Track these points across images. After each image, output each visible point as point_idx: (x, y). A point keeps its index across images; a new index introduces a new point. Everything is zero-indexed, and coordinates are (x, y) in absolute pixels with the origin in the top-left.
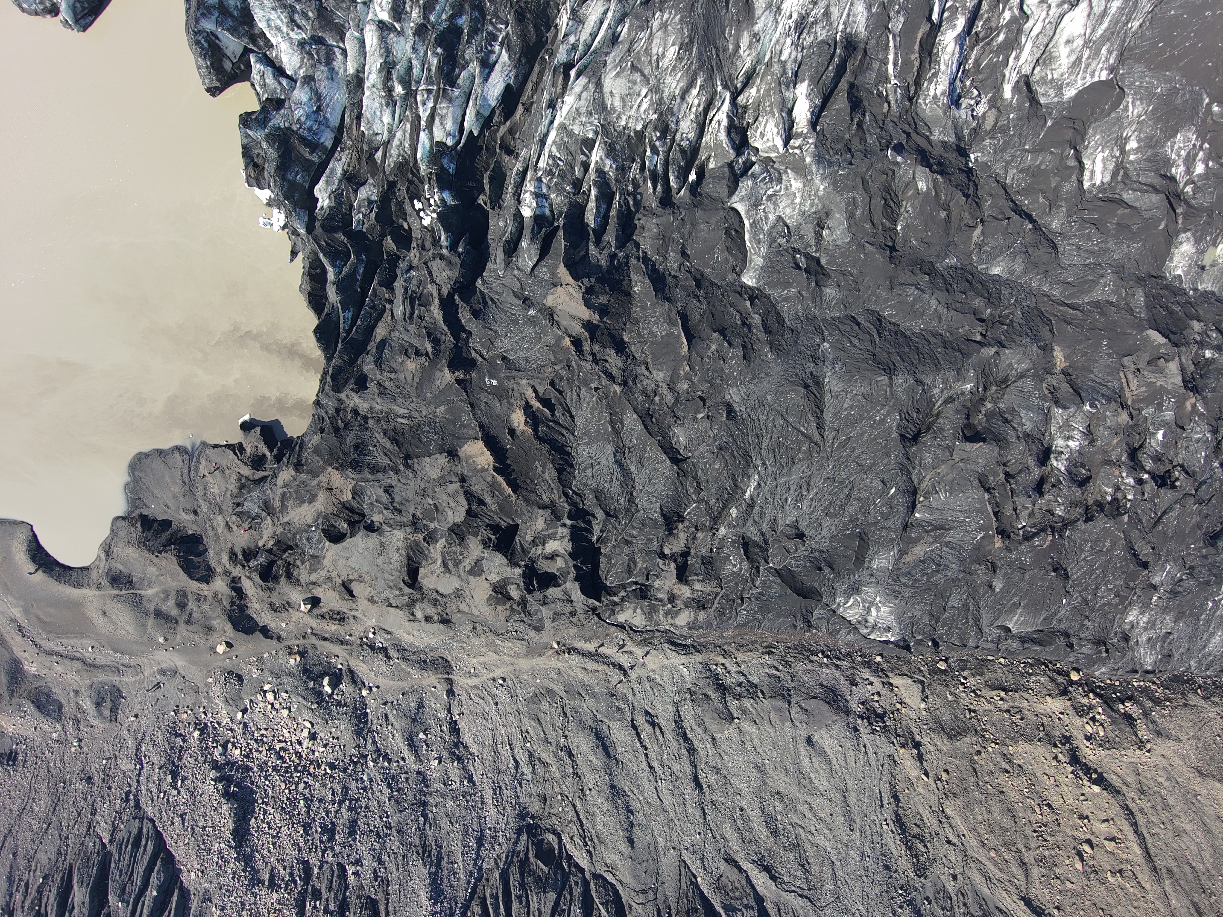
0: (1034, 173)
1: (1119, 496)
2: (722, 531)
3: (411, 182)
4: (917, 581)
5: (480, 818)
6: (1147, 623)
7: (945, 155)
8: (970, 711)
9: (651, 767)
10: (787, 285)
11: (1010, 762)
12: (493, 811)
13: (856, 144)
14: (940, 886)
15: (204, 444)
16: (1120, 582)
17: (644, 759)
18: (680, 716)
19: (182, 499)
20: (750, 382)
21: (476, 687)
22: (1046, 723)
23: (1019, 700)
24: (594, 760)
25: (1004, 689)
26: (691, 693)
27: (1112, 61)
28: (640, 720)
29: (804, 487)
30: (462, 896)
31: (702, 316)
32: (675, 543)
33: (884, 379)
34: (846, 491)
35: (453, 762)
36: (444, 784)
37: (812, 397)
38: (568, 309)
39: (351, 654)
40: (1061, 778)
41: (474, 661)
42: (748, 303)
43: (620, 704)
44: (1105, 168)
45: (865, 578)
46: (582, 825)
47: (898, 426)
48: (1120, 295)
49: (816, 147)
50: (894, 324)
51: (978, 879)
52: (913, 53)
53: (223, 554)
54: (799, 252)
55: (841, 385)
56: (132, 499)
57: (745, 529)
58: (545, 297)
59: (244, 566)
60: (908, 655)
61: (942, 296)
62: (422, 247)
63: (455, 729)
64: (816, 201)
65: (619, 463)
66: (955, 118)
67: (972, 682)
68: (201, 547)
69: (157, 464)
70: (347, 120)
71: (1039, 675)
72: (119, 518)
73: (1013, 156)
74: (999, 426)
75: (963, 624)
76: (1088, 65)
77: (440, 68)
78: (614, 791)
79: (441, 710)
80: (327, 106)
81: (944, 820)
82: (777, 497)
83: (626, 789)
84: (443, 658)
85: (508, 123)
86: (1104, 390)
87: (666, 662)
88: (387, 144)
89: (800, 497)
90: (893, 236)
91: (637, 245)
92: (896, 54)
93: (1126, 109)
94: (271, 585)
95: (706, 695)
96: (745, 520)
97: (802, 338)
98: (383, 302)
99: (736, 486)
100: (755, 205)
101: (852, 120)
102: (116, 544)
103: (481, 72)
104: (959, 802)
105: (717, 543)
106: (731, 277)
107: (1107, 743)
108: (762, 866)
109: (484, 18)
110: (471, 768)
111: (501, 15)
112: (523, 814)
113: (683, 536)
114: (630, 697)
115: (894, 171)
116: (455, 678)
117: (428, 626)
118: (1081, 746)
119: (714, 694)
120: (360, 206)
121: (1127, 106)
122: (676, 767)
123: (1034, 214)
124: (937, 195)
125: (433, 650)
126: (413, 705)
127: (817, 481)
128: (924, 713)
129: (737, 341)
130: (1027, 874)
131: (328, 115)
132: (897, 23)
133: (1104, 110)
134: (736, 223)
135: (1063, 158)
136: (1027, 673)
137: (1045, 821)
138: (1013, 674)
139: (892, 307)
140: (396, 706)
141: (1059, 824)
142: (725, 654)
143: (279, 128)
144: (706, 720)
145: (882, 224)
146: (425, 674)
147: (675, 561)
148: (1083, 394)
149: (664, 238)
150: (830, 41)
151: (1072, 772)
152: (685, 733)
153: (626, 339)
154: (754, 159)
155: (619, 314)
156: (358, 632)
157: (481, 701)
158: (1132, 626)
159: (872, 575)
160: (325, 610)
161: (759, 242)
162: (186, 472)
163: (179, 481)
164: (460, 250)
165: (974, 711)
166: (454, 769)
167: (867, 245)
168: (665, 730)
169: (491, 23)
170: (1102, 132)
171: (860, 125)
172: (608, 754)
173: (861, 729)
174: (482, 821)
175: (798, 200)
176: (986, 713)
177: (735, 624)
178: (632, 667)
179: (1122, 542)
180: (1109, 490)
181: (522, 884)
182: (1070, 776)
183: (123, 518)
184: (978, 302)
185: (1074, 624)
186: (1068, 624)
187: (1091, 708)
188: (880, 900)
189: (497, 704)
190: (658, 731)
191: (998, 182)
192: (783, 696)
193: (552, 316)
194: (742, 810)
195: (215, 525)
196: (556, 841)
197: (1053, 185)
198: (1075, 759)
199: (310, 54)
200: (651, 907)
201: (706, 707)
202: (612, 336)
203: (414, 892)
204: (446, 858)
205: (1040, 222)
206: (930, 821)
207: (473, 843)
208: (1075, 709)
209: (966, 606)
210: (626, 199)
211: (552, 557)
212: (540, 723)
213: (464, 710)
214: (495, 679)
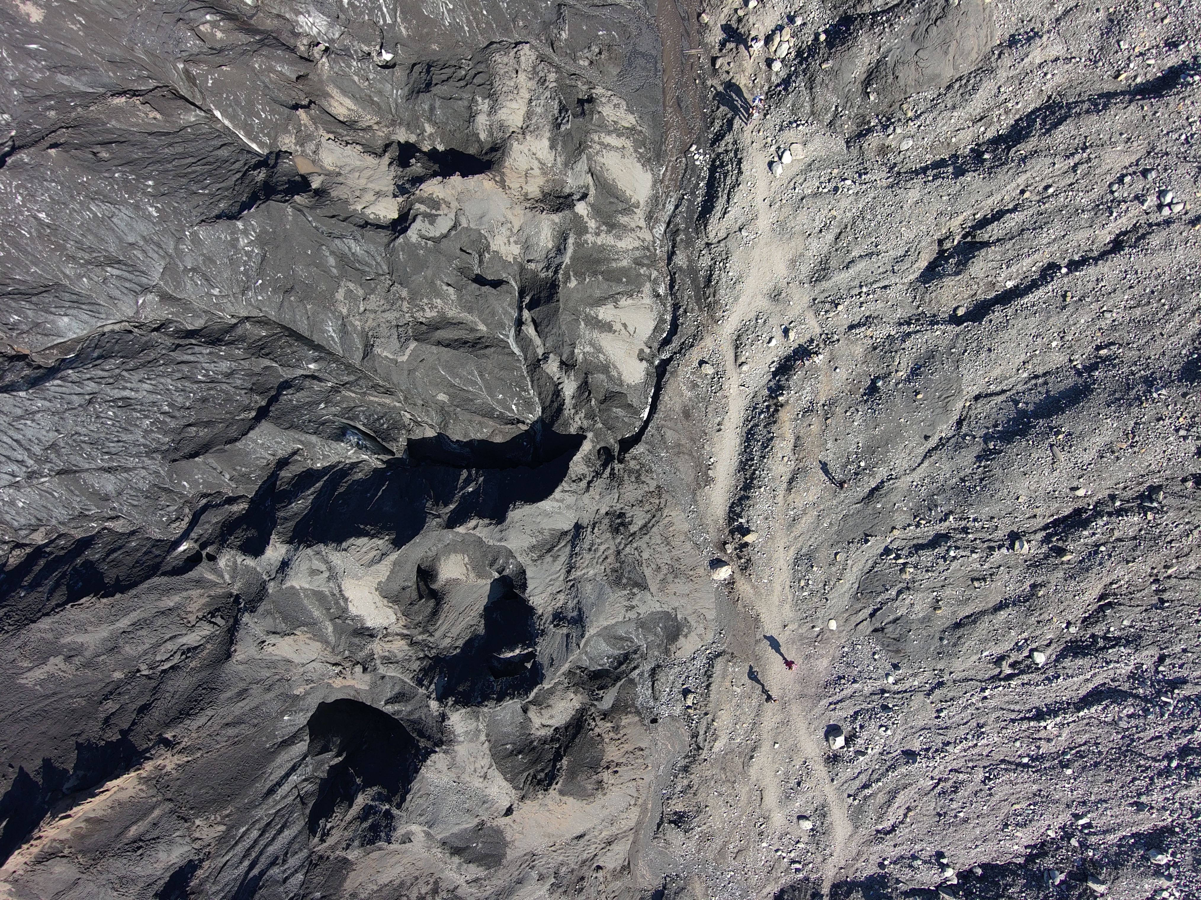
9: (1120, 244)
21: (856, 815)
26: (864, 132)
43: (905, 363)
65: (45, 376)
83: (1192, 332)
95: (870, 78)
110: (1114, 839)
122: (1117, 160)
142: (736, 38)
144: (948, 73)
189: (910, 755)
212: (973, 619)
213: (930, 850)
214: (833, 759)
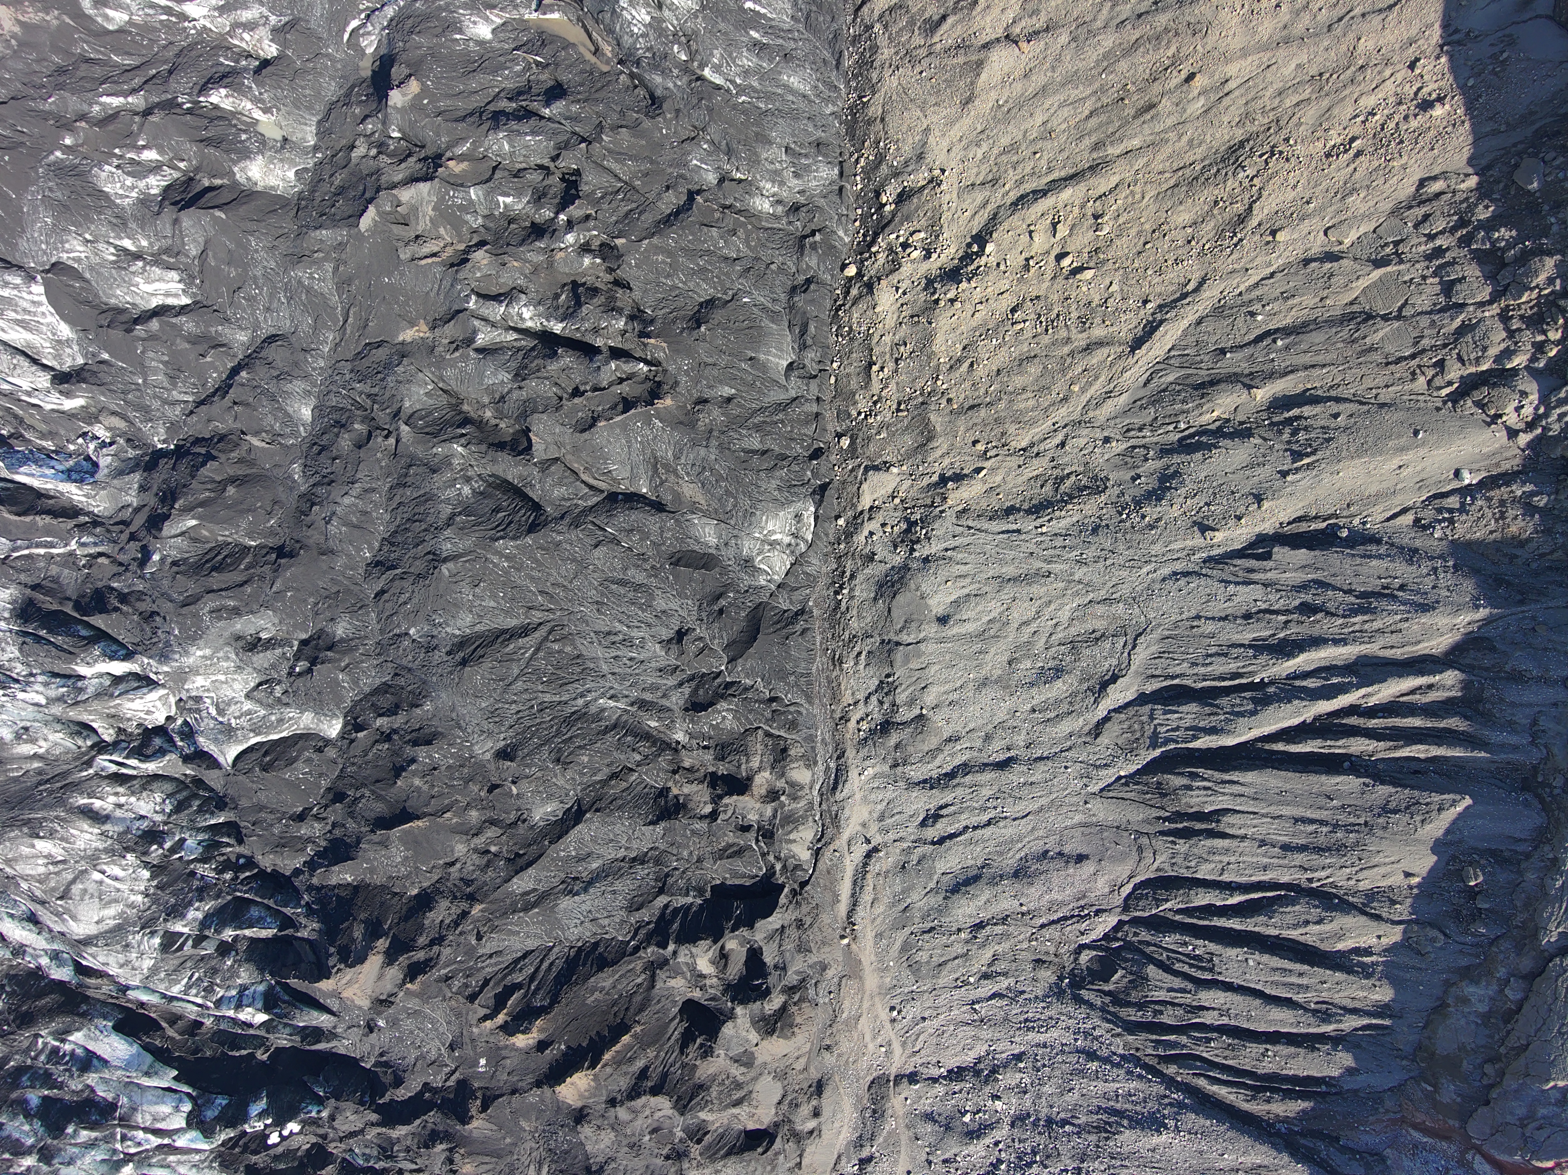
1: (595, 244)
2: (680, 736)
4: (728, 492)
5: (1063, 1052)
6: (773, 182)
8: (898, 410)
9: (989, 823)
11: (959, 361)
12: (1054, 1034)
14: (1118, 461)
16: (714, 232)
17: (979, 832)
18: (925, 781)
20: (464, 730)
21: (904, 1044)
22: (909, 312)
23: (883, 346)
24: (983, 898)
25: (871, 364)
26: (895, 766)
27: (18, 281)
28: (932, 833)
29: (613, 638)
30: (1158, 1089)
31: (379, 798)
32: (696, 798)
33: (445, 569)
34: (614, 587)
35: (998, 1080)
36: (1025, 1093)
37: (480, 652)
38: (371, 982)
40: (978, 295)
41: (871, 1046)
42: (360, 735)
43: (914, 858)
45: (731, 552)
46: (1065, 918)
47: (514, 538)
48: (325, 259)
49: (150, 657)
50: (382, 545)
51: (1109, 408)
54: (292, 668)
55: (462, 614)
57: (675, 707)
58: (360, 1008)
60: (836, 484)
61: (336, 492)
63: (956, 1074)
64: (221, 654)
65: (589, 884)
67: (863, 405)
71: (850, 318)
73: (155, 396)
74: (510, 406)
75: (784, 426)
78: (1020, 873)
79: (935, 1091)
81: (1035, 450)
82: (629, 671)
83: (1018, 856)
84: (870, 1087)
86: (446, 283)
87: (858, 796)
89: (627, 642)
90: (264, 551)
91: (297, 872)
93: (78, 260)
95: (897, 746)
96: (662, 709)
97: (404, 662)
99: (615, 726)
100: (228, 732)
101: (116, 609)
104: (1012, 429)
105: (694, 742)
106: (331, 753)
107: (934, 228)
108: (1100, 692)
110: (1004, 1055)
112: (1057, 992)
113: (687, 789)
114: (905, 845)
116: (893, 1071)
117: (826, 1112)
118: (939, 264)
119: (894, 738)
121: (74, 259)
122: (986, 792)
123: (230, 365)
124: (202, 504)
125: (859, 1099)
126: (929, 1127)
127: (602, 623)
128: (904, 468)
130: (1101, 344)
133: (82, 288)
134: (254, 756)
135: (152, 337)
136: (849, 333)
137: (1033, 316)
138: (851, 352)
139: (359, 550)
140: (934, 1148)
141: (1038, 297)
142: (845, 719)
144: (926, 749)
145: (246, 569)
146: (890, 1112)
147: (721, 797)
148: (456, 307)
149: (281, 844)
151: (969, 280)
152: (946, 775)
154: (179, 722)
155: (382, 904)
157: (921, 1038)
158: (779, 202)
159: (726, 544)
161: (281, 721)
165: (899, 404)
166: (1008, 1079)
167: (274, 589)
168: (942, 802)
170: (111, 288)
172: (976, 878)
173: (926, 553)
174: (1066, 1049)
175: (222, 678)
176: (900, 388)
177: (806, 705)
178: (868, 841)
179: (655, 240)
180: (587, 261)
181: (1141, 1006)
182: (973, 284)
184: (345, 442)
185: (777, 282)
186: (779, 290)
187: (891, 250)
188: (1135, 544)
189: (924, 1019)
190: (944, 812)
191: (192, 412)
192: (890, 651)
193: (381, 1002)
194: (1034, 711)
196: (1087, 952)
197: (187, 346)
198: (952, 275)
200: (1159, 843)
201: (911, 749)
202: (406, 918)
203: (1153, 1151)
204: (1112, 1103)
206: (1038, 467)
207: (1094, 1066)
208: (892, 272)
209: (758, 428)
210: (241, 883)
211: (723, 957)
212: (945, 963)
213: (935, 1060)
214: (893, 1021)
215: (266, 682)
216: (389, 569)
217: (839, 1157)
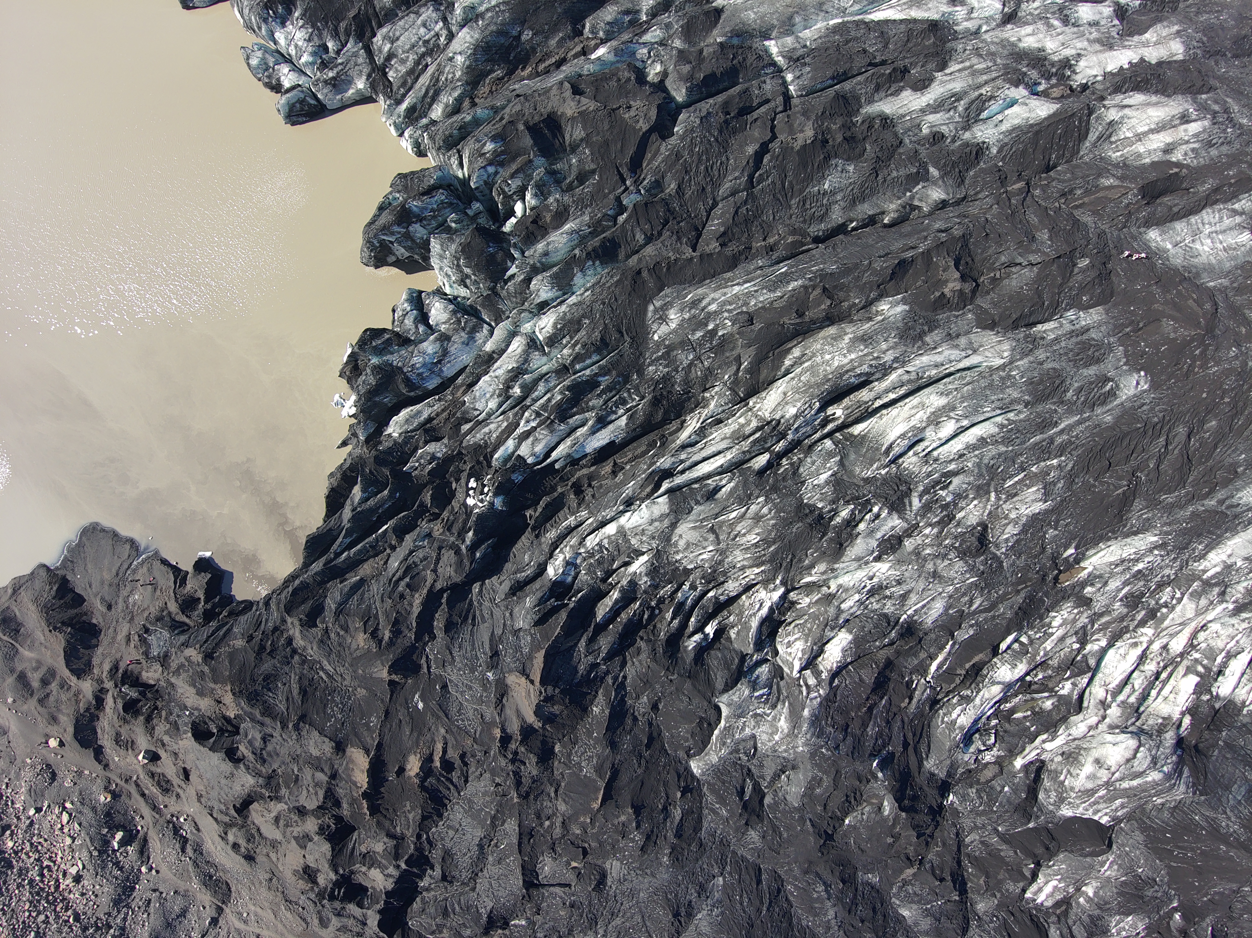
0: (994, 854)
3: (479, 462)
7: (926, 788)
10: (722, 801)
13: (855, 728)
15: (157, 553)
19: (106, 587)
20: (634, 869)
27: (1119, 813)
31: (631, 780)
37: (677, 922)
38: (519, 703)
39: (155, 824)
41: (252, 907)
42: (679, 795)
44: (1051, 895)
49: (821, 703)
50: (789, 903)
52: (962, 666)
53: (108, 660)
54: (752, 777)
55: (708, 929)
56: (66, 557)
58: (510, 672)
59: (116, 686)
61: (843, 914)
62: (449, 527)
64: (791, 752)
66: (956, 759)
68: (94, 641)
69: (106, 543)
70: (459, 380)
72: (44, 566)
73: (984, 825)
76: (1096, 803)
77: (559, 404)
79: (196, 931)
80: (449, 362)
84: (227, 884)
85: (593, 468)
88: (479, 423)
90: (837, 825)
91: (624, 664)
92: (946, 659)
93: (1102, 864)
94: (128, 717)
97: (705, 859)
98: (386, 545)
100: (740, 714)
101: (867, 699)
102: (26, 589)
103: (593, 426)
106: (682, 754)
109: (625, 384)
111: (642, 390)
115: (868, 781)
116: (227, 910)
117: (231, 852)
120: (421, 457)
121: (1105, 862)
123: (969, 884)
124: (894, 825)
125: (225, 871)
126: (177, 909)
129: (646, 826)
131: (445, 369)
132: (964, 634)
133: (1083, 849)
134: (713, 718)
135: (1023, 864)
139: (796, 887)
140: (162, 900)
143: (391, 365)
145: (834, 812)
146: (204, 890)
149: (647, 682)
150: (892, 619)
153: (557, 748)
155: (563, 726)
156: (174, 807)
160: (159, 770)
161: (724, 743)
162: (125, 566)
163: (114, 571)
164: (478, 555)
167: (808, 822)
169: (629, 391)
170: (1069, 865)
171: (870, 709)
175: (777, 737)
183: (48, 569)
191: (957, 834)
193: (502, 697)
195: (118, 629)
197: (1000, 875)
199: (459, 321)
202: (544, 743)
205: (969, 895)
210: (643, 610)
215: (754, 754)
216: (771, 902)
217: (198, 830)
